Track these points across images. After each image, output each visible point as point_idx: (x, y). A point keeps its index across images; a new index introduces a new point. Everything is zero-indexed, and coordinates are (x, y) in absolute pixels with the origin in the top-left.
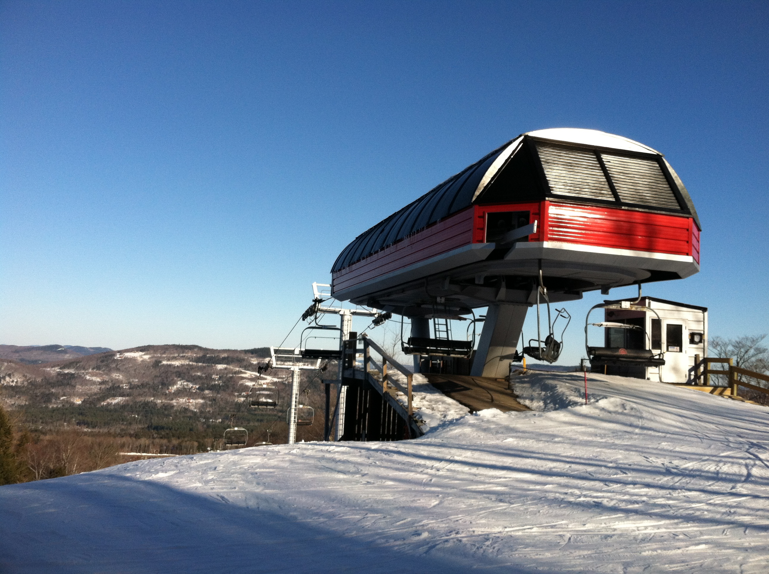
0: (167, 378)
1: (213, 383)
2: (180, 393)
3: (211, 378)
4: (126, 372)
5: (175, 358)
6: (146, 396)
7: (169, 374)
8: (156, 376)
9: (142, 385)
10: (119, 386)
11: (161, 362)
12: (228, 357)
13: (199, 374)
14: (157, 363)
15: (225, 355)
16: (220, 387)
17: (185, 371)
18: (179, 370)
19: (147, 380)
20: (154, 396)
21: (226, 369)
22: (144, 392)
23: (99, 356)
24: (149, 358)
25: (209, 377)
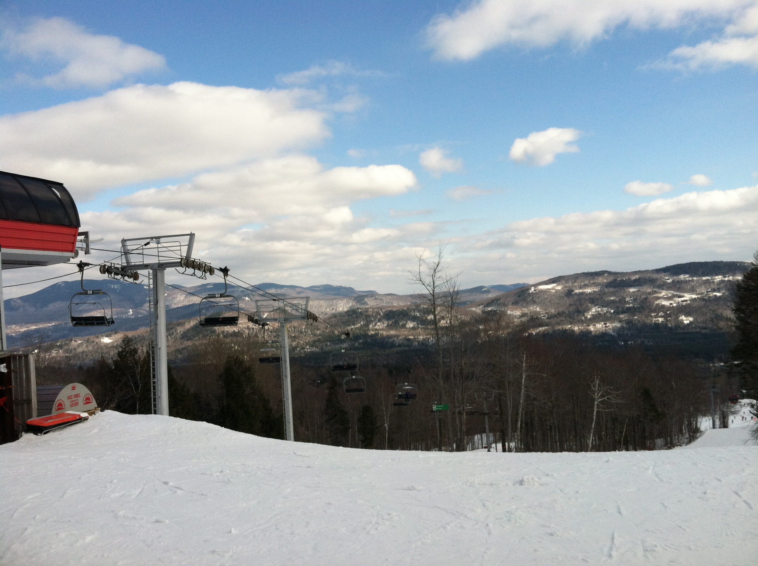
0: (581, 305)
1: (627, 306)
2: (596, 318)
3: (625, 301)
4: (542, 303)
5: (586, 286)
6: (563, 324)
7: (583, 302)
8: (570, 305)
9: (559, 314)
10: (537, 317)
11: (573, 291)
12: (639, 279)
13: (612, 298)
14: (569, 293)
15: (637, 277)
16: (635, 309)
17: (597, 297)
18: (591, 296)
19: (563, 310)
20: (571, 324)
21: (638, 291)
22: (561, 321)
23: (516, 292)
24: (562, 288)
25: (622, 301)
